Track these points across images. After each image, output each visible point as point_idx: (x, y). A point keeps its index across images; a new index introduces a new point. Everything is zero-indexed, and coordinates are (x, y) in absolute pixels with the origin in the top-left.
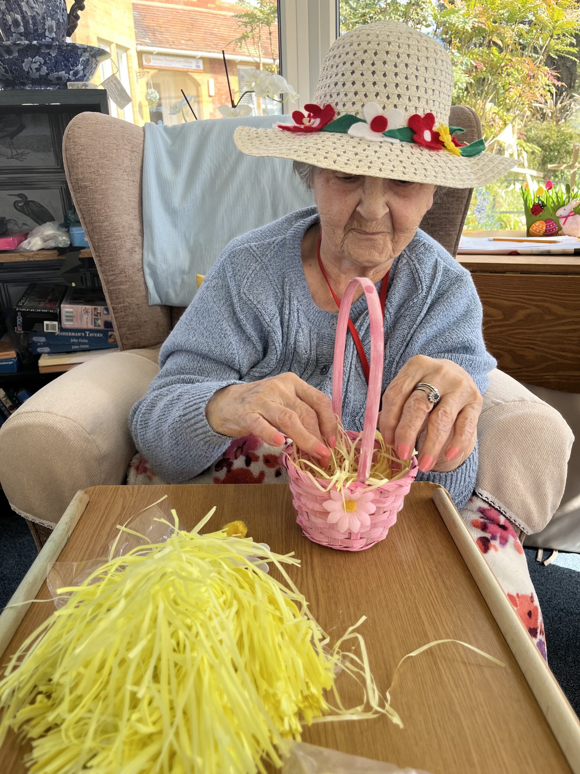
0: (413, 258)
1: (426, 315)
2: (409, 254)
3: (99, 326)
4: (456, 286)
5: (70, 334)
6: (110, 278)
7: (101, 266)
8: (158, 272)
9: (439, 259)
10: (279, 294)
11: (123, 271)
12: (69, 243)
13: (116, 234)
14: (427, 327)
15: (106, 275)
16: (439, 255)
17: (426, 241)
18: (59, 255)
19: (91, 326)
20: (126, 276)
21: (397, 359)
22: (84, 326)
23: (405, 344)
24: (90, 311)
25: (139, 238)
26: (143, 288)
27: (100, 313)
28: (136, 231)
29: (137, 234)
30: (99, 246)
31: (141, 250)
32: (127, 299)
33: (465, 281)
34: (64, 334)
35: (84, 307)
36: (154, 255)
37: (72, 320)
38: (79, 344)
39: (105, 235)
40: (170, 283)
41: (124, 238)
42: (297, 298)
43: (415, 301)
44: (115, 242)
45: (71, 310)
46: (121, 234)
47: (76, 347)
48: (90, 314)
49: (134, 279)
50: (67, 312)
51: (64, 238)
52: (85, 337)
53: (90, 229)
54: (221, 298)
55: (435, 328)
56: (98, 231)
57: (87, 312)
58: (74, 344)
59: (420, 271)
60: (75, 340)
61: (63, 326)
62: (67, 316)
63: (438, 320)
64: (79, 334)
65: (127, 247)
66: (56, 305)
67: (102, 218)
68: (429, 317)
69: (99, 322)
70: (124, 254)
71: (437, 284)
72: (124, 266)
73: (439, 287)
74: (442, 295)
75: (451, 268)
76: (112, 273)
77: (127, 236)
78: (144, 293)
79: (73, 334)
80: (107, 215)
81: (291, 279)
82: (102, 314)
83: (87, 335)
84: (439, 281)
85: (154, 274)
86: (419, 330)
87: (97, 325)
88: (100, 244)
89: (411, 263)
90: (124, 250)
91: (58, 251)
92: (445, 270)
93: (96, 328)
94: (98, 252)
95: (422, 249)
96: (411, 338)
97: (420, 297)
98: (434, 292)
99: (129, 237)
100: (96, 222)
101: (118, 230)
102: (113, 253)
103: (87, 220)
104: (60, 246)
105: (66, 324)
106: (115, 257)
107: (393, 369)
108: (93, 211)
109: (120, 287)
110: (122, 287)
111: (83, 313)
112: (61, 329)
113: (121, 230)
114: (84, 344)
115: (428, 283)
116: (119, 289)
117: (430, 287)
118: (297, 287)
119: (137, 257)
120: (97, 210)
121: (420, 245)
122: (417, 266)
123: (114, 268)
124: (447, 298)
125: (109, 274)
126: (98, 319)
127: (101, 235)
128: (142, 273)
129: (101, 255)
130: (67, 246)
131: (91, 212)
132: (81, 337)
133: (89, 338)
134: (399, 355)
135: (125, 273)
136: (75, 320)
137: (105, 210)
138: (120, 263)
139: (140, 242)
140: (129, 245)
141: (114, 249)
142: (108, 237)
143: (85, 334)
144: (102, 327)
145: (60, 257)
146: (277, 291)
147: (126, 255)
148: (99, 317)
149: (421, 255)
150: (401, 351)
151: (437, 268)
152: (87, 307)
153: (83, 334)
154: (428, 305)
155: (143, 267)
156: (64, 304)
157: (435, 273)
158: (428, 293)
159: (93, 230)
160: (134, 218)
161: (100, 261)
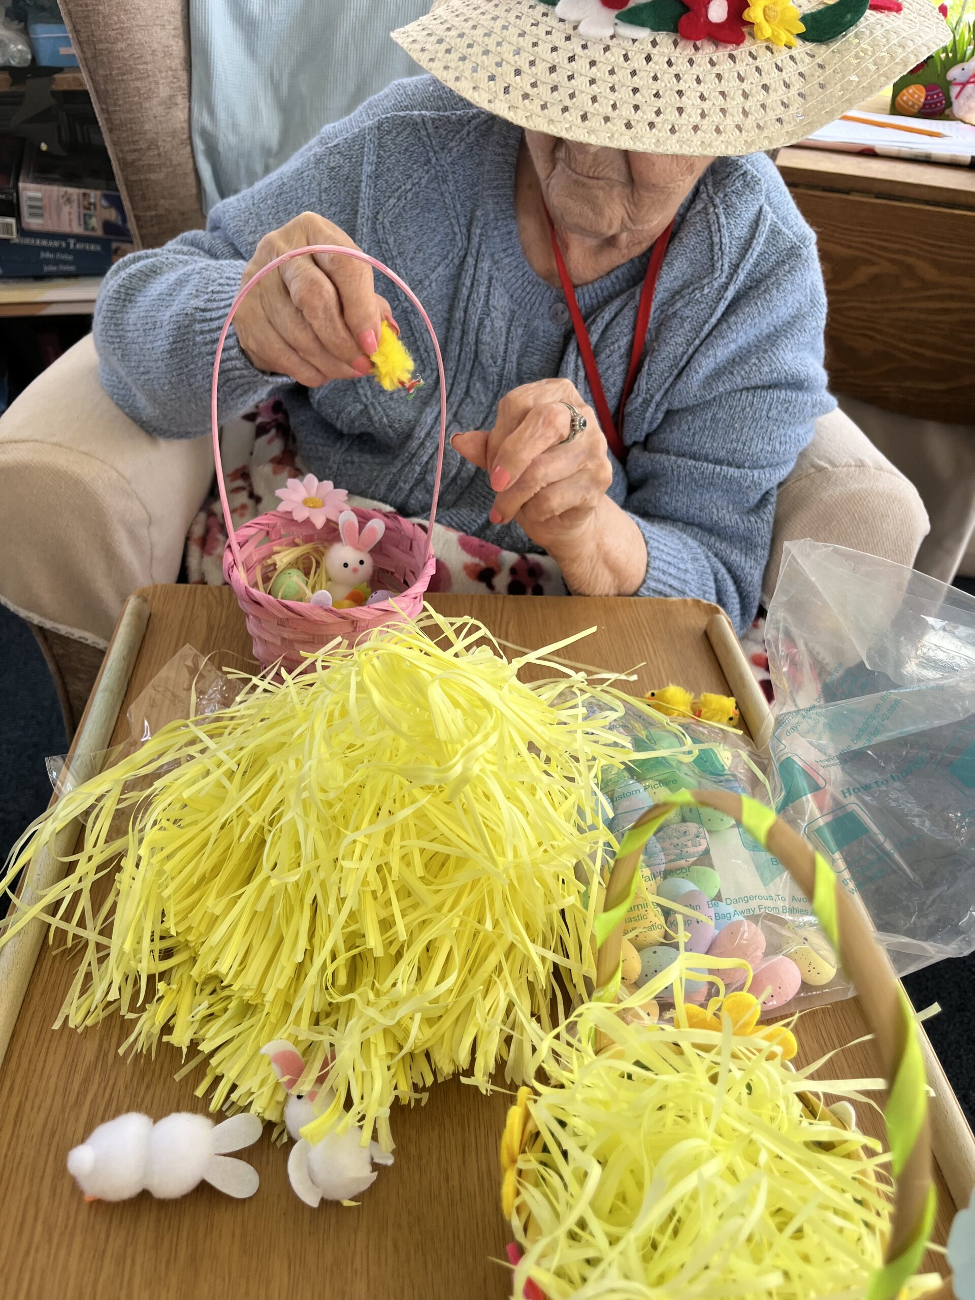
0: (717, 201)
1: (719, 322)
2: (711, 192)
3: (93, 229)
4: (787, 267)
5: (38, 242)
6: (130, 157)
7: (111, 130)
8: (221, 149)
9: (766, 208)
10: (458, 237)
11: (153, 144)
12: (29, 57)
13: (140, 67)
14: (718, 346)
15: (122, 151)
16: (768, 197)
17: (749, 166)
18: (12, 85)
19: (78, 229)
20: (159, 155)
21: (658, 397)
22: (65, 229)
23: (676, 372)
24: (75, 197)
25: (183, 75)
26: (191, 179)
27: (95, 205)
28: (177, 62)
29: (180, 67)
30: (107, 91)
31: (186, 100)
32: (162, 202)
33: (804, 257)
34: (27, 241)
35: (63, 189)
36: (212, 112)
37: (41, 216)
38: (57, 262)
39: (119, 68)
40: (243, 172)
41: (154, 76)
42: (492, 255)
43: (706, 291)
44: (138, 84)
45: (39, 195)
46: (149, 67)
47: (52, 268)
48: (75, 205)
49: (175, 163)
50: (31, 199)
51: (20, 47)
52: (67, 250)
53: (89, 55)
54: (335, 201)
55: (733, 346)
56: (105, 59)
57: (69, 201)
58: (47, 262)
59: (724, 231)
60: (48, 255)
61: (24, 225)
62: (31, 207)
63: (741, 334)
64: (56, 244)
65: (162, 95)
66: (8, 183)
67: (112, 33)
68: (725, 326)
69: (94, 222)
70: (154, 108)
71: (751, 261)
72: (157, 133)
73: (756, 265)
74: (759, 282)
75: (784, 229)
76: (133, 147)
77: (160, 72)
78: (194, 191)
79: (44, 243)
80: (122, 28)
81: (486, 215)
82: (98, 207)
83: (72, 246)
84: (755, 254)
85: (212, 153)
86: (703, 349)
87: (90, 227)
88: (109, 88)
89: (712, 210)
90: (155, 101)
91: (11, 75)
92: (772, 231)
93: (88, 233)
94: (105, 103)
95: (738, 184)
96: (688, 362)
97: (716, 285)
98: (742, 276)
99: (164, 75)
100: (101, 41)
101: (143, 60)
102: (134, 107)
103: (83, 36)
104: (13, 63)
105: (33, 223)
106: (139, 115)
107: (648, 415)
108: (96, 18)
109: (148, 176)
110: (153, 176)
111: (61, 201)
112: (22, 232)
113: (149, 58)
114: (66, 263)
115: (734, 256)
116: (147, 180)
117: (737, 266)
118: (496, 233)
119: (180, 115)
120: (104, 17)
121: (737, 174)
122: (723, 220)
123: (137, 138)
124: (765, 291)
125: (127, 148)
126: (91, 216)
127: (112, 69)
128: (189, 148)
129: (111, 109)
130: (26, 65)
131: (92, 20)
132: (59, 249)
133: (75, 252)
134: (662, 392)
135: (158, 148)
136: (46, 215)
137: (118, 16)
138: (147, 127)
139: (184, 85)
140: (164, 91)
141: (136, 99)
142: (123, 74)
143: (68, 244)
144: (99, 233)
145: (14, 89)
146: (456, 229)
147: (160, 110)
148: (92, 212)
149: (734, 199)
150: (667, 385)
151: (757, 225)
152: (70, 190)
153: (64, 244)
154: (727, 303)
155: (190, 138)
156: (24, 182)
157: (753, 237)
158: (731, 277)
159: (94, 57)
160: (173, 32)
161: (108, 120)
